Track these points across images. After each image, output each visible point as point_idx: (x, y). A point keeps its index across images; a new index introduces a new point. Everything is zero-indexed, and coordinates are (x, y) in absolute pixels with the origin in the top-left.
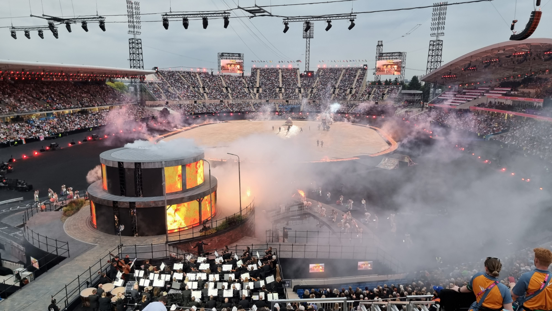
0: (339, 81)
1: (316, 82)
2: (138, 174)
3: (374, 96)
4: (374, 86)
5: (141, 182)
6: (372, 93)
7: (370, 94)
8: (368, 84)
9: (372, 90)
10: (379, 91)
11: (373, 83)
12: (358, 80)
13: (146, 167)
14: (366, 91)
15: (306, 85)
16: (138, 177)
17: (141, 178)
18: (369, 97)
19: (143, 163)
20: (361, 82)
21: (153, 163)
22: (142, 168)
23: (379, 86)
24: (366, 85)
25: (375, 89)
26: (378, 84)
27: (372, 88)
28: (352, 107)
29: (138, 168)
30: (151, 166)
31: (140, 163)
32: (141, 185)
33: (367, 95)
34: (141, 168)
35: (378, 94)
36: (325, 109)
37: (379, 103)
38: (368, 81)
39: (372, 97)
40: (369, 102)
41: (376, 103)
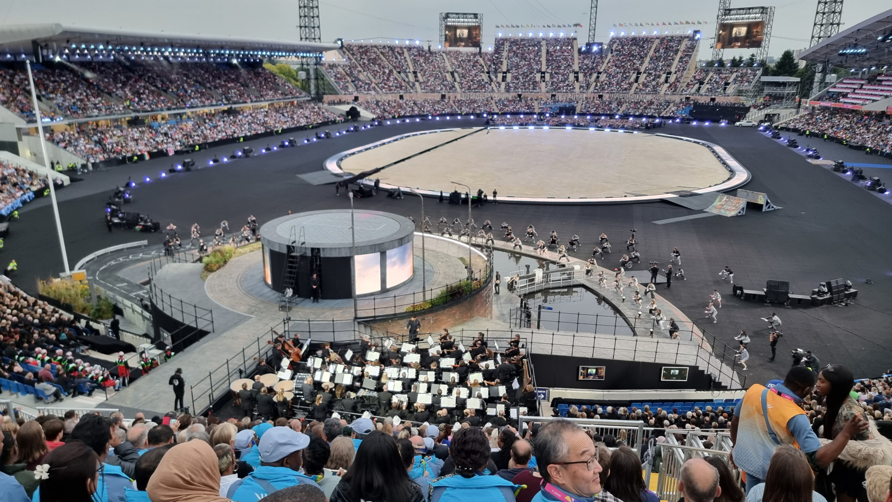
0: (647, 60)
1: (607, 61)
3: (709, 86)
4: (710, 68)
6: (706, 81)
7: (701, 83)
8: (699, 66)
9: (707, 75)
10: (720, 78)
11: (710, 64)
12: (681, 58)
14: (694, 77)
15: (588, 67)
18: (699, 88)
20: (687, 62)
23: (720, 68)
24: (696, 68)
25: (711, 74)
26: (719, 66)
27: (707, 72)
28: (667, 107)
33: (697, 86)
35: (717, 83)
36: (619, 110)
37: (717, 100)
38: (700, 61)
39: (705, 88)
40: (699, 97)
41: (713, 100)
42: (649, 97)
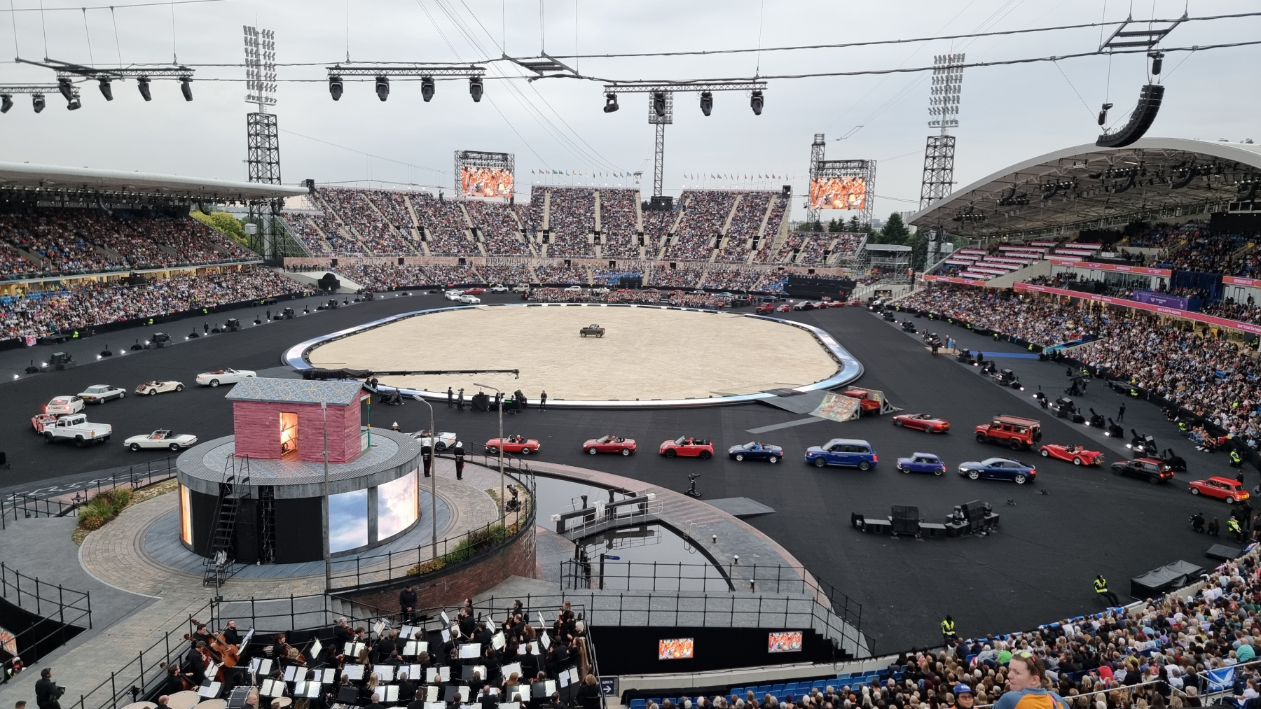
0: (729, 220)
1: (678, 221)
2: (266, 511)
3: (805, 254)
4: (805, 233)
5: (273, 529)
6: (802, 249)
7: (797, 251)
8: (792, 229)
9: (803, 241)
10: (818, 244)
11: (805, 227)
12: (770, 219)
13: (285, 496)
14: (788, 243)
15: (654, 228)
16: (266, 519)
17: (272, 521)
18: (795, 256)
19: (279, 487)
20: (778, 225)
21: (301, 487)
22: (276, 497)
23: (817, 233)
24: (789, 231)
25: (807, 240)
26: (815, 230)
27: (802, 237)
28: (757, 280)
29: (268, 499)
30: (297, 494)
31: (271, 488)
32: (273, 537)
33: (791, 254)
34: (272, 498)
35: (815, 250)
36: (697, 283)
37: (816, 272)
38: (794, 223)
39: (801, 257)
40: (795, 268)
41: (811, 271)
42: (734, 267)
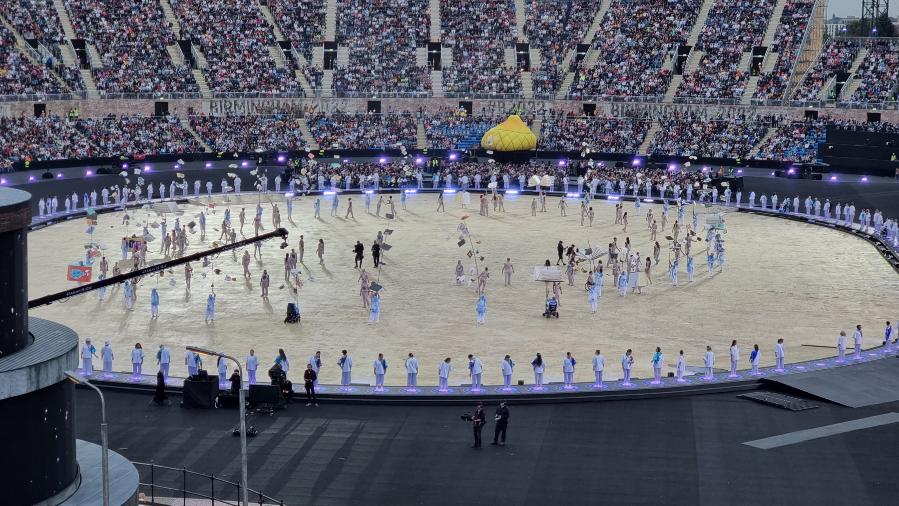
11: (859, 28)
14: (824, 59)
15: (551, 33)
23: (884, 39)
24: (826, 36)
25: (863, 53)
26: (879, 34)
27: (853, 48)
33: (832, 82)
35: (880, 75)
37: (884, 119)
38: (836, 20)
39: (851, 87)
41: (874, 118)
42: (713, 111)
